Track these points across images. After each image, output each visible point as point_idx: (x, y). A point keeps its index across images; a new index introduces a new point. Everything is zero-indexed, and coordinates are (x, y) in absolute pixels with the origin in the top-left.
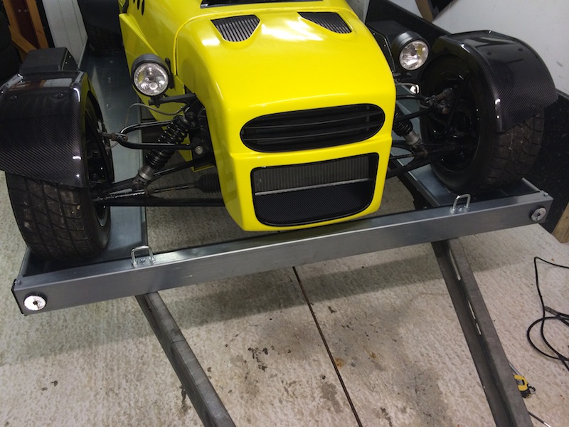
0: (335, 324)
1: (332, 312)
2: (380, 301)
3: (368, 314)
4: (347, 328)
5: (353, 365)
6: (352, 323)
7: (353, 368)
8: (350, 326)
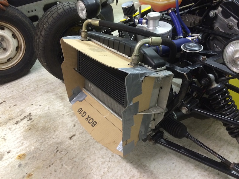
0: (58, 143)
1: (70, 138)
2: (92, 164)
3: (74, 159)
4: (56, 151)
5: (20, 165)
6: (62, 153)
7: (17, 166)
8: (58, 152)
